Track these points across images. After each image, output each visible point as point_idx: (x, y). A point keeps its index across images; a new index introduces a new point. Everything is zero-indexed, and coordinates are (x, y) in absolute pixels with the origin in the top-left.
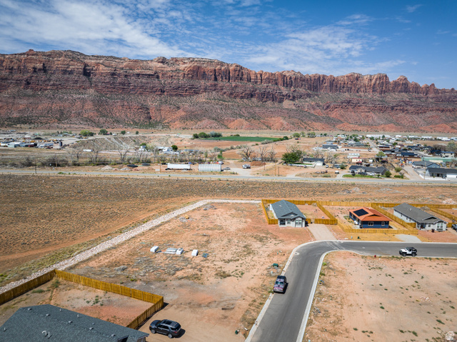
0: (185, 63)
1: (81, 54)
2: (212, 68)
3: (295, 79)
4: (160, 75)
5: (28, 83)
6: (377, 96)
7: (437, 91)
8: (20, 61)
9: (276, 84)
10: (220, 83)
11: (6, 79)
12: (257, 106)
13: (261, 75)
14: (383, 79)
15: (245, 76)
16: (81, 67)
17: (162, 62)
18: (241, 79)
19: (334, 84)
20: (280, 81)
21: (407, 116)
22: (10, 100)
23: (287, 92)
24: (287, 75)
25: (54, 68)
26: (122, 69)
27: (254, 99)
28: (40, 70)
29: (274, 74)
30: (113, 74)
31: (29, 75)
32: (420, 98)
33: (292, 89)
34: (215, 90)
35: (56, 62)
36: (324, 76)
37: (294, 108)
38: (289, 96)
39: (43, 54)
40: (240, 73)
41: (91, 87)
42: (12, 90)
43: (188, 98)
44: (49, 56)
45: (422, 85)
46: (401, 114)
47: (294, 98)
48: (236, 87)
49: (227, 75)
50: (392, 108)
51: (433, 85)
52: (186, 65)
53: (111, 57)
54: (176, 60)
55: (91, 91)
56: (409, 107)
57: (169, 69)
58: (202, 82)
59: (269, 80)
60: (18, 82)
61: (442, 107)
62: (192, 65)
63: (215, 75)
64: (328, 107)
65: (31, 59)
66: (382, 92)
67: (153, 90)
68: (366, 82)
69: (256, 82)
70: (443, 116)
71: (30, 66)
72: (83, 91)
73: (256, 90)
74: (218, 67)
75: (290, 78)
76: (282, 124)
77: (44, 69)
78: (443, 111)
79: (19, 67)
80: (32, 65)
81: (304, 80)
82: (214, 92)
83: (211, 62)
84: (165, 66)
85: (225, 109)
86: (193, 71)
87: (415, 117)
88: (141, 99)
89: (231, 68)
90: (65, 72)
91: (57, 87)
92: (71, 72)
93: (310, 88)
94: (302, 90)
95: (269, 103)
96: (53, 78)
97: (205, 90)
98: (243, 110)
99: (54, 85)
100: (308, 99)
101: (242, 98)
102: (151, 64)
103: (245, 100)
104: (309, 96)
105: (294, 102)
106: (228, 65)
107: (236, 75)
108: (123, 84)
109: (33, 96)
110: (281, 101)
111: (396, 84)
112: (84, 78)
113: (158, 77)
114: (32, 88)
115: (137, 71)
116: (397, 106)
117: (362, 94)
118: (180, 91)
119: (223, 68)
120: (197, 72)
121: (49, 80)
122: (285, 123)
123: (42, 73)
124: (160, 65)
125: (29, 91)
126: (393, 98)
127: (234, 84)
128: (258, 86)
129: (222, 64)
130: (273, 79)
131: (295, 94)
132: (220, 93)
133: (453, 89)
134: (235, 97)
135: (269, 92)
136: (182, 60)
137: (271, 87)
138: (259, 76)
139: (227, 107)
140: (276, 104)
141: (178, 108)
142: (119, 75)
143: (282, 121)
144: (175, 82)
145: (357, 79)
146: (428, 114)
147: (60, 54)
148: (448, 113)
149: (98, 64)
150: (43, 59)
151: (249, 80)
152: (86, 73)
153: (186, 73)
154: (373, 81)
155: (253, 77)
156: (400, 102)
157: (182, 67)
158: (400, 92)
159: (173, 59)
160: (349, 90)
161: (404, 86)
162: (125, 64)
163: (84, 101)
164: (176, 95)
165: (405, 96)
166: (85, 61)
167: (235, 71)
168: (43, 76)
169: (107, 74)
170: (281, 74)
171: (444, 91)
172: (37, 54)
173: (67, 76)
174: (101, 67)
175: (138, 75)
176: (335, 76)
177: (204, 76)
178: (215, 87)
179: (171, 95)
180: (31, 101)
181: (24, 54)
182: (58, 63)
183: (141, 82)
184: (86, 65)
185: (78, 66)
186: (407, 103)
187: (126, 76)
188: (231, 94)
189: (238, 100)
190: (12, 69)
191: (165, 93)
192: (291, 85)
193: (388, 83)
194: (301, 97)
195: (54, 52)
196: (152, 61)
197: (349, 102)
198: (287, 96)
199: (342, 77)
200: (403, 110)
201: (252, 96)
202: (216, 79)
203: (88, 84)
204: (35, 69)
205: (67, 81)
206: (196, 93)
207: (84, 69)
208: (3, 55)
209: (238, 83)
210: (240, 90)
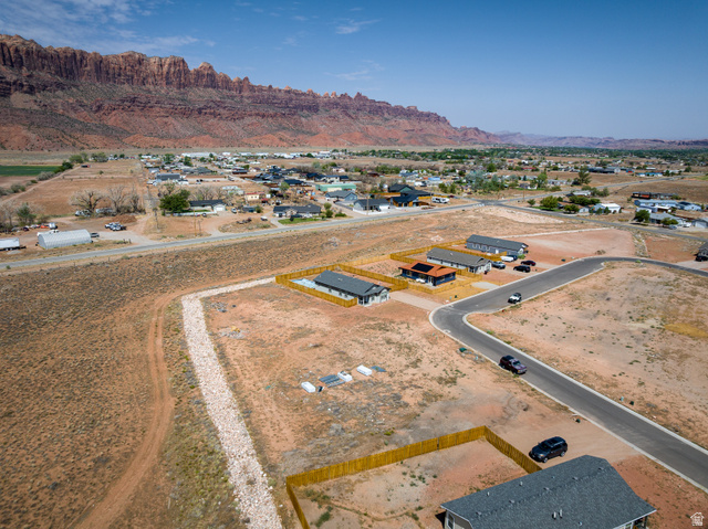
3: (28, 53)
6: (174, 92)
7: (252, 88)
14: (179, 65)
19: (101, 68)
21: (222, 123)
23: (15, 78)
24: (8, 43)
32: (233, 97)
33: (24, 71)
36: (82, 53)
37: (36, 107)
38: (22, 85)
45: (233, 78)
46: (212, 121)
47: (31, 90)
50: (200, 111)
51: (246, 79)
56: (221, 111)
61: (262, 111)
64: (99, 108)
66: (180, 86)
68: (155, 68)
70: (265, 123)
75: (17, 50)
76: (28, 140)
78: (263, 116)
81: (45, 57)
87: (231, 124)
93: (59, 73)
94: (45, 76)
100: (59, 93)
104: (60, 86)
105: (34, 98)
110: (6, 94)
111: (199, 74)
116: (206, 107)
117: (151, 87)
122: (33, 136)
126: (199, 95)
131: (34, 83)
133: (270, 87)
143: (24, 132)
145: (140, 62)
146: (248, 120)
148: (270, 119)
154: (165, 68)
156: (208, 101)
158: (205, 86)
160: (130, 80)
161: (210, 79)
165: (213, 94)
171: (261, 89)
186: (219, 105)
192: (21, 65)
193: (187, 72)
194: (45, 88)
197: (133, 100)
198: (19, 86)
199: (115, 56)
200: (214, 115)
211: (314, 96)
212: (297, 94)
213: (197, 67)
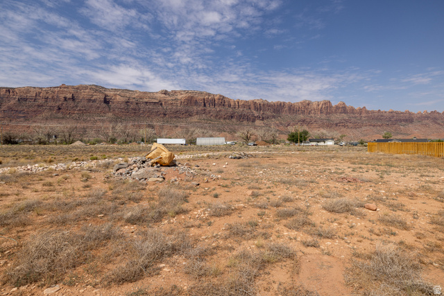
0: (181, 94)
1: (103, 88)
2: (203, 97)
3: (264, 105)
4: (163, 103)
5: (59, 109)
6: (324, 116)
7: (368, 112)
8: (54, 92)
9: (250, 108)
10: (208, 108)
11: (42, 106)
12: (236, 124)
13: (238, 102)
14: (327, 105)
15: (226, 103)
16: (102, 97)
17: (165, 94)
18: (224, 105)
19: (292, 109)
20: (252, 107)
21: (348, 130)
23: (258, 114)
24: (257, 102)
25: (81, 97)
26: (134, 98)
27: (234, 120)
28: (69, 99)
29: (248, 102)
30: (127, 102)
31: (60, 103)
32: (355, 117)
33: (262, 112)
34: (204, 113)
35: (83, 93)
36: (284, 103)
37: (264, 125)
38: (260, 117)
39: (73, 87)
40: (223, 101)
41: (109, 111)
42: (46, 114)
43: (184, 119)
44: (78, 88)
45: (357, 108)
46: (343, 129)
47: (263, 119)
48: (220, 111)
49: (213, 102)
50: (336, 125)
51: (365, 107)
52: (182, 96)
53: (126, 90)
54: (175, 92)
55: (110, 115)
56: (349, 124)
57: (170, 98)
58: (195, 108)
59: (244, 106)
60: (51, 109)
61: (373, 123)
62: (187, 95)
63: (204, 102)
64: (288, 125)
65: (62, 91)
66: (327, 113)
67: (157, 114)
68: (315, 106)
69: (235, 108)
70: (374, 129)
71: (62, 96)
72: (103, 114)
73: (235, 113)
74: (207, 97)
75: (260, 104)
77: (73, 98)
78: (374, 126)
79: (53, 97)
80: (63, 95)
81: (270, 106)
82: (204, 115)
83: (201, 93)
84: (167, 96)
86: (188, 100)
87: (354, 130)
88: (149, 120)
89: (216, 98)
90: (89, 100)
91: (82, 112)
92: (94, 101)
93: (274, 112)
94: (269, 113)
95: (245, 122)
96: (80, 105)
97: (197, 113)
98: (226, 127)
99: (80, 110)
100: (273, 119)
101: (225, 119)
102: (156, 95)
103: (227, 121)
104: (274, 117)
105: (263, 122)
106: (214, 95)
107: (220, 102)
108: (135, 109)
109: (63, 118)
110: (254, 121)
111: (337, 107)
112: (105, 105)
113: (161, 104)
114: (63, 113)
115: (146, 100)
116: (340, 123)
117: (313, 115)
118: (177, 115)
119: (210, 98)
120: (191, 101)
121: (77, 106)
123: (71, 102)
125: (60, 115)
126: (336, 117)
127: (218, 109)
128: (237, 110)
129: (209, 94)
130: (247, 105)
131: (264, 116)
132: (208, 115)
133: (379, 110)
134: (220, 118)
135: (244, 114)
136: (179, 92)
137: (246, 111)
138: (236, 103)
139: (214, 126)
140: (250, 123)
141: (177, 126)
142: (132, 103)
144: (174, 107)
145: (308, 104)
146: (364, 128)
147: (86, 87)
148: (378, 128)
149: (115, 95)
150: (72, 91)
151: (230, 106)
152: (106, 101)
153: (183, 101)
154: (320, 106)
155: (232, 104)
156: (341, 120)
157: (179, 97)
158: (340, 113)
159: (172, 91)
160: (303, 112)
161: (343, 109)
162: (136, 95)
163: (103, 121)
164: (175, 117)
165: (345, 116)
166: (106, 92)
167: (219, 99)
168: (71, 104)
169: (123, 102)
170: (253, 101)
171: (373, 112)
172: (67, 87)
173: (91, 103)
174: (118, 97)
175: (146, 103)
176: (292, 103)
177: (196, 103)
178: (204, 111)
179: (171, 117)
181: (58, 87)
182: (84, 94)
183: (149, 108)
184: (106, 96)
185: (100, 97)
186: (347, 121)
187: (137, 103)
188: (217, 116)
189: (222, 120)
190: (47, 98)
191: (167, 116)
192: (261, 110)
193: (331, 107)
194: (268, 118)
195: (81, 86)
196: (157, 93)
197: (304, 121)
198: (258, 117)
199: (298, 103)
200: (344, 126)
201: (232, 117)
202: (205, 105)
203: (107, 110)
204: (65, 98)
205: (91, 107)
206: (190, 115)
207: (105, 98)
208: (41, 88)
209: (221, 108)
210: (223, 113)
211: (410, 113)
212: (397, 113)
213: (337, 104)
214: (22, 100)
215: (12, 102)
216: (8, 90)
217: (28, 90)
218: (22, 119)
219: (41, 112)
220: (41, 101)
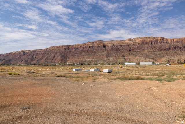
0: (138, 39)
1: (103, 41)
2: (150, 40)
4: (129, 45)
5: (88, 51)
8: (86, 45)
9: (182, 43)
10: (154, 45)
11: (82, 51)
12: (172, 53)
13: (174, 40)
15: (165, 41)
17: (130, 40)
18: (163, 43)
22: (83, 56)
25: (95, 46)
26: (116, 44)
27: (171, 50)
29: (181, 39)
30: (113, 46)
31: (88, 49)
34: (151, 48)
39: (92, 42)
40: (163, 40)
41: (106, 51)
42: (83, 53)
43: (140, 52)
48: (161, 46)
49: (157, 42)
52: (139, 40)
53: (112, 41)
55: (106, 52)
57: (132, 42)
58: (146, 46)
59: (178, 41)
60: (85, 51)
62: (141, 40)
63: (151, 42)
65: (89, 44)
67: (126, 50)
69: (171, 43)
71: (88, 46)
72: (103, 52)
73: (171, 46)
74: (153, 39)
77: (92, 47)
79: (86, 47)
82: (151, 49)
83: (149, 37)
84: (131, 41)
85: (157, 55)
86: (142, 42)
88: (122, 54)
89: (158, 39)
90: (98, 47)
91: (96, 52)
92: (100, 47)
95: (179, 51)
96: (94, 49)
97: (147, 48)
98: (165, 55)
99: (94, 51)
101: (164, 50)
102: (125, 41)
103: (166, 51)
106: (157, 38)
107: (161, 41)
108: (116, 49)
109: (89, 55)
112: (103, 48)
113: (128, 46)
114: (89, 53)
115: (121, 44)
118: (136, 50)
119: (155, 39)
120: (144, 42)
121: (93, 50)
123: (91, 48)
124: (129, 41)
125: (88, 54)
127: (160, 45)
128: (173, 44)
129: (154, 38)
132: (154, 49)
134: (161, 50)
135: (178, 47)
137: (179, 44)
138: (172, 41)
139: (157, 54)
140: (183, 51)
141: (136, 56)
142: (115, 46)
144: (135, 46)
147: (97, 42)
149: (108, 43)
150: (92, 43)
151: (168, 42)
152: (104, 47)
153: (139, 43)
155: (169, 41)
157: (137, 41)
159: (134, 38)
162: (116, 42)
163: (103, 55)
164: (135, 51)
166: (104, 43)
167: (160, 40)
169: (111, 46)
172: (90, 43)
173: (99, 48)
174: (109, 44)
175: (121, 45)
177: (147, 43)
178: (152, 47)
179: (133, 51)
180: (88, 56)
181: (87, 43)
182: (96, 44)
183: (122, 48)
184: (104, 44)
185: (102, 45)
187: (117, 46)
188: (159, 49)
189: (163, 51)
190: (84, 48)
191: (131, 51)
195: (95, 41)
201: (169, 49)
202: (152, 44)
203: (105, 50)
204: (90, 47)
205: (98, 49)
206: (143, 50)
207: (104, 45)
208: (82, 44)
209: (162, 44)
210: (163, 47)
214: (76, 49)
215: (74, 50)
216: (73, 46)
217: (78, 45)
218: (76, 56)
219: (82, 53)
220: (82, 49)
